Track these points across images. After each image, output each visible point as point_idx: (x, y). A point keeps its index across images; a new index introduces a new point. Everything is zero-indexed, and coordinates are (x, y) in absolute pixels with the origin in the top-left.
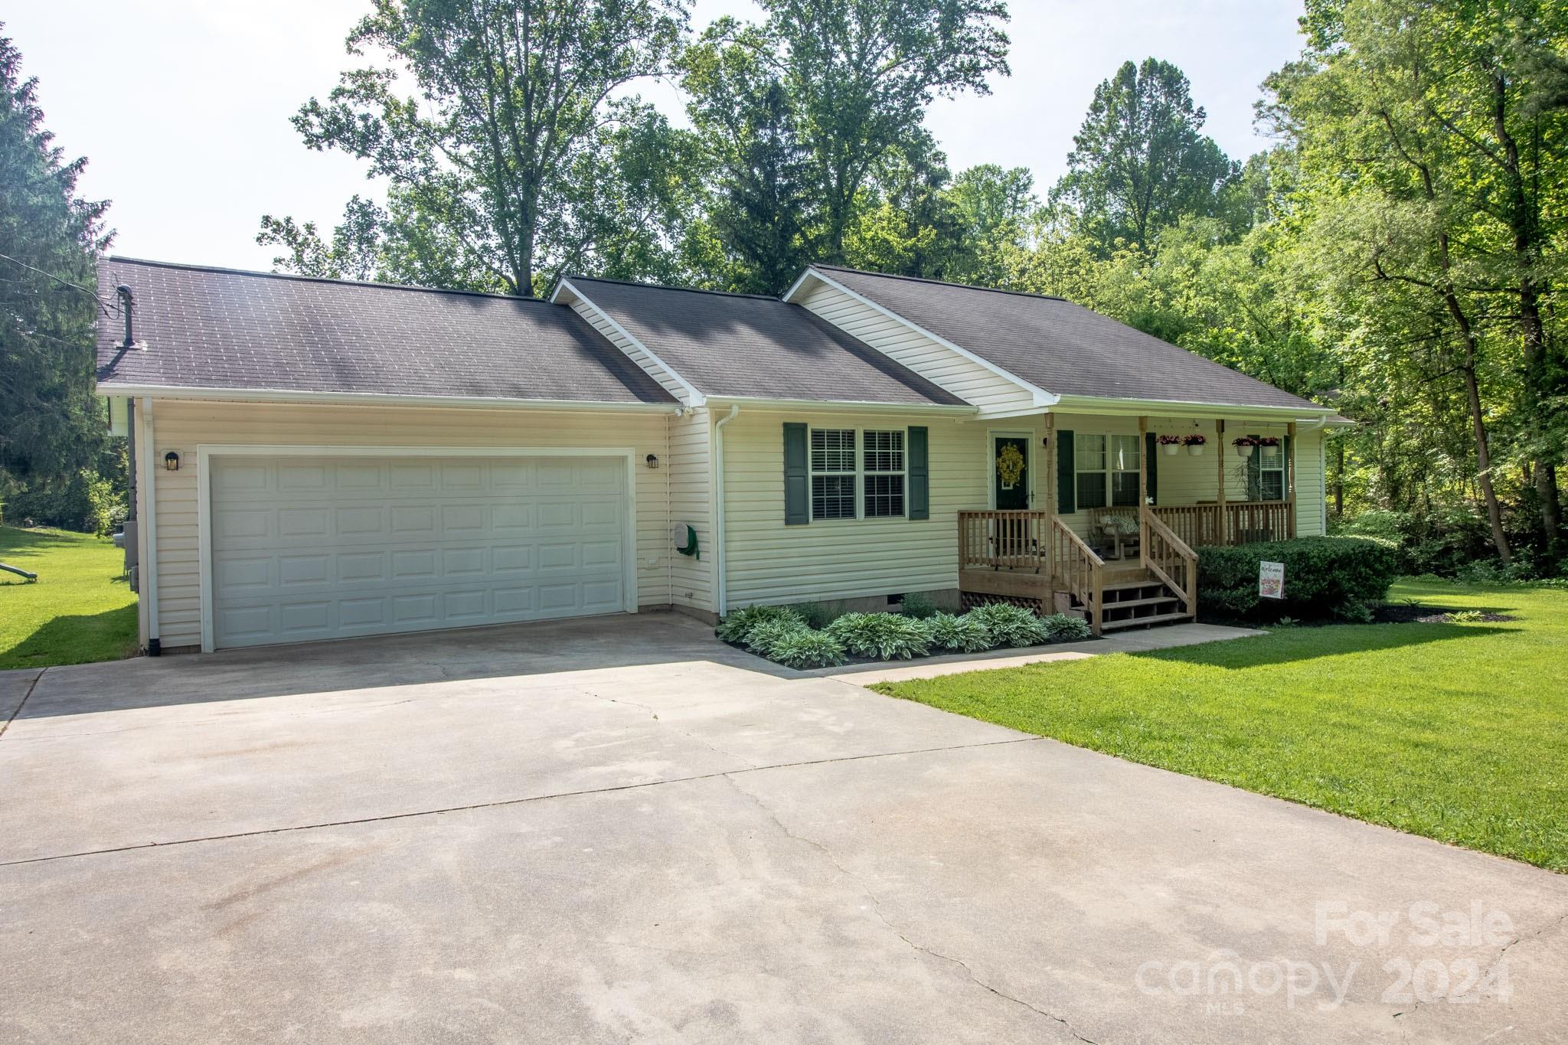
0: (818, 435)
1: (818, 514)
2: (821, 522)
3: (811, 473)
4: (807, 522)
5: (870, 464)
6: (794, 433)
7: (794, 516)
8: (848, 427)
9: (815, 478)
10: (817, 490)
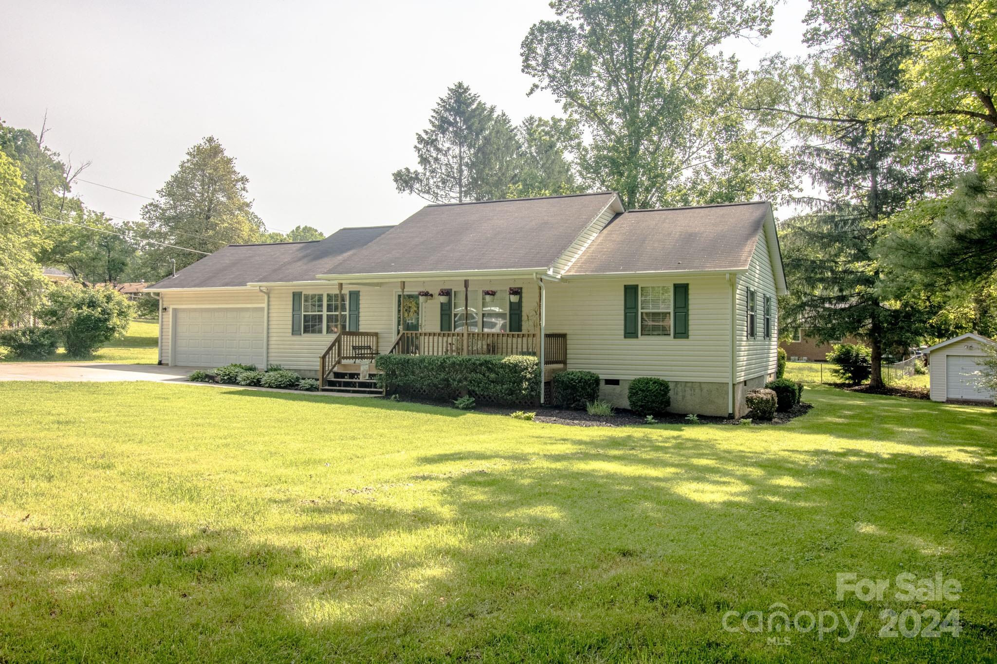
0: (306, 297)
1: (305, 332)
2: (306, 335)
3: (303, 313)
4: (301, 334)
5: (329, 308)
6: (297, 296)
7: (295, 332)
8: (320, 293)
9: (304, 315)
10: (305, 321)
